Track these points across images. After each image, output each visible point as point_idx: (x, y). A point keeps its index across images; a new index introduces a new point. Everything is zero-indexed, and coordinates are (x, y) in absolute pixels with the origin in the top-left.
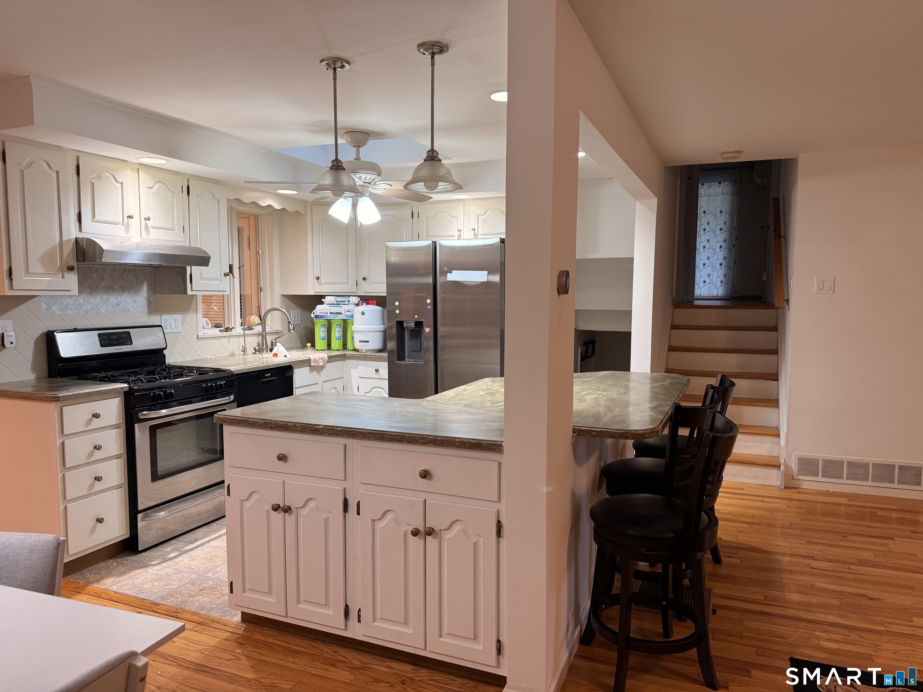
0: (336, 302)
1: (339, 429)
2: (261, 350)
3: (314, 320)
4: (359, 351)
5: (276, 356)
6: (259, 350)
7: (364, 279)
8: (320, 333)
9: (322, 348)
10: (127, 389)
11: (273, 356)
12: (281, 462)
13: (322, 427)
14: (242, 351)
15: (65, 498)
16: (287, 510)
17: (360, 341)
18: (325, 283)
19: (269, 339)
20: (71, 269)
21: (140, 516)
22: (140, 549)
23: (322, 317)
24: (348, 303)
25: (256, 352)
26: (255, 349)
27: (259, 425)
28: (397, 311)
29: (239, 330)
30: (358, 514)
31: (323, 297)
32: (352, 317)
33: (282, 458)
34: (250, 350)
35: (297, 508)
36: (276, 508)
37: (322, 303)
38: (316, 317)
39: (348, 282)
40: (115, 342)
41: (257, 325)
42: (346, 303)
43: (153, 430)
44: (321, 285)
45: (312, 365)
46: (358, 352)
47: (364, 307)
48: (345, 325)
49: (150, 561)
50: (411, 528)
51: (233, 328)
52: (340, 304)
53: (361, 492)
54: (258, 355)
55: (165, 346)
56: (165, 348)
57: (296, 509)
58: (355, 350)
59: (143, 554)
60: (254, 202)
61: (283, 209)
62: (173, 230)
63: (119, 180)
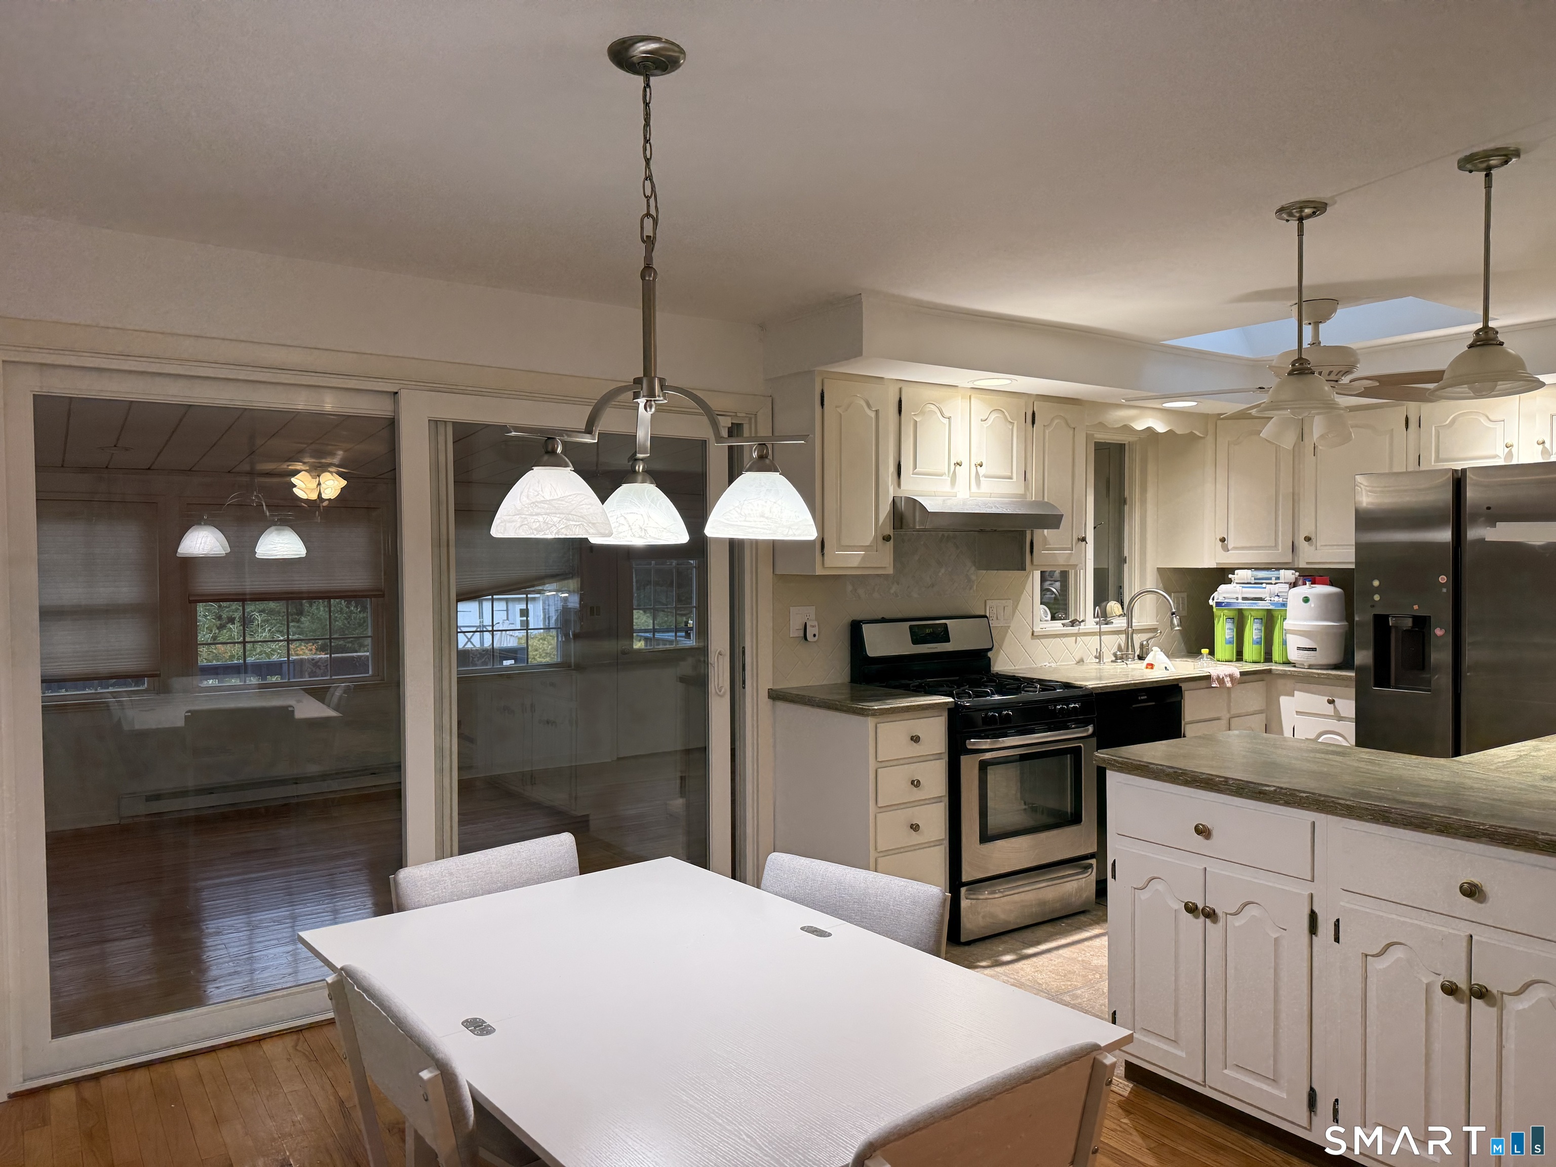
0: (1255, 579)
1: (1304, 795)
2: (1124, 656)
3: (1215, 610)
4: (1297, 666)
5: (1152, 668)
6: (1120, 657)
7: (1308, 539)
8: (1223, 631)
9: (1228, 657)
11: (1147, 668)
12: (1200, 838)
13: (1272, 789)
14: (1096, 657)
15: (876, 849)
16: (1210, 915)
17: (1299, 648)
18: (1235, 548)
19: (1138, 639)
20: (887, 538)
21: (963, 890)
22: (963, 939)
23: (1228, 604)
24: (1277, 581)
25: (1117, 659)
26: (1115, 655)
28: (1377, 598)
29: (1090, 624)
30: (1337, 940)
32: (1284, 605)
33: (1203, 831)
34: (1108, 657)
35: (1227, 914)
36: (1191, 909)
37: (1230, 581)
38: (1219, 604)
39: (1276, 546)
40: (929, 638)
41: (1119, 616)
42: (1274, 581)
43: (984, 766)
44: (1228, 551)
45: (1213, 686)
47: (1306, 590)
48: (1269, 620)
50: (1441, 980)
51: (1083, 621)
52: (1262, 583)
53: (1342, 903)
54: (1120, 665)
55: (991, 647)
57: (1224, 915)
59: (967, 948)
60: (1125, 426)
61: (1170, 432)
62: (1011, 478)
63: (947, 414)
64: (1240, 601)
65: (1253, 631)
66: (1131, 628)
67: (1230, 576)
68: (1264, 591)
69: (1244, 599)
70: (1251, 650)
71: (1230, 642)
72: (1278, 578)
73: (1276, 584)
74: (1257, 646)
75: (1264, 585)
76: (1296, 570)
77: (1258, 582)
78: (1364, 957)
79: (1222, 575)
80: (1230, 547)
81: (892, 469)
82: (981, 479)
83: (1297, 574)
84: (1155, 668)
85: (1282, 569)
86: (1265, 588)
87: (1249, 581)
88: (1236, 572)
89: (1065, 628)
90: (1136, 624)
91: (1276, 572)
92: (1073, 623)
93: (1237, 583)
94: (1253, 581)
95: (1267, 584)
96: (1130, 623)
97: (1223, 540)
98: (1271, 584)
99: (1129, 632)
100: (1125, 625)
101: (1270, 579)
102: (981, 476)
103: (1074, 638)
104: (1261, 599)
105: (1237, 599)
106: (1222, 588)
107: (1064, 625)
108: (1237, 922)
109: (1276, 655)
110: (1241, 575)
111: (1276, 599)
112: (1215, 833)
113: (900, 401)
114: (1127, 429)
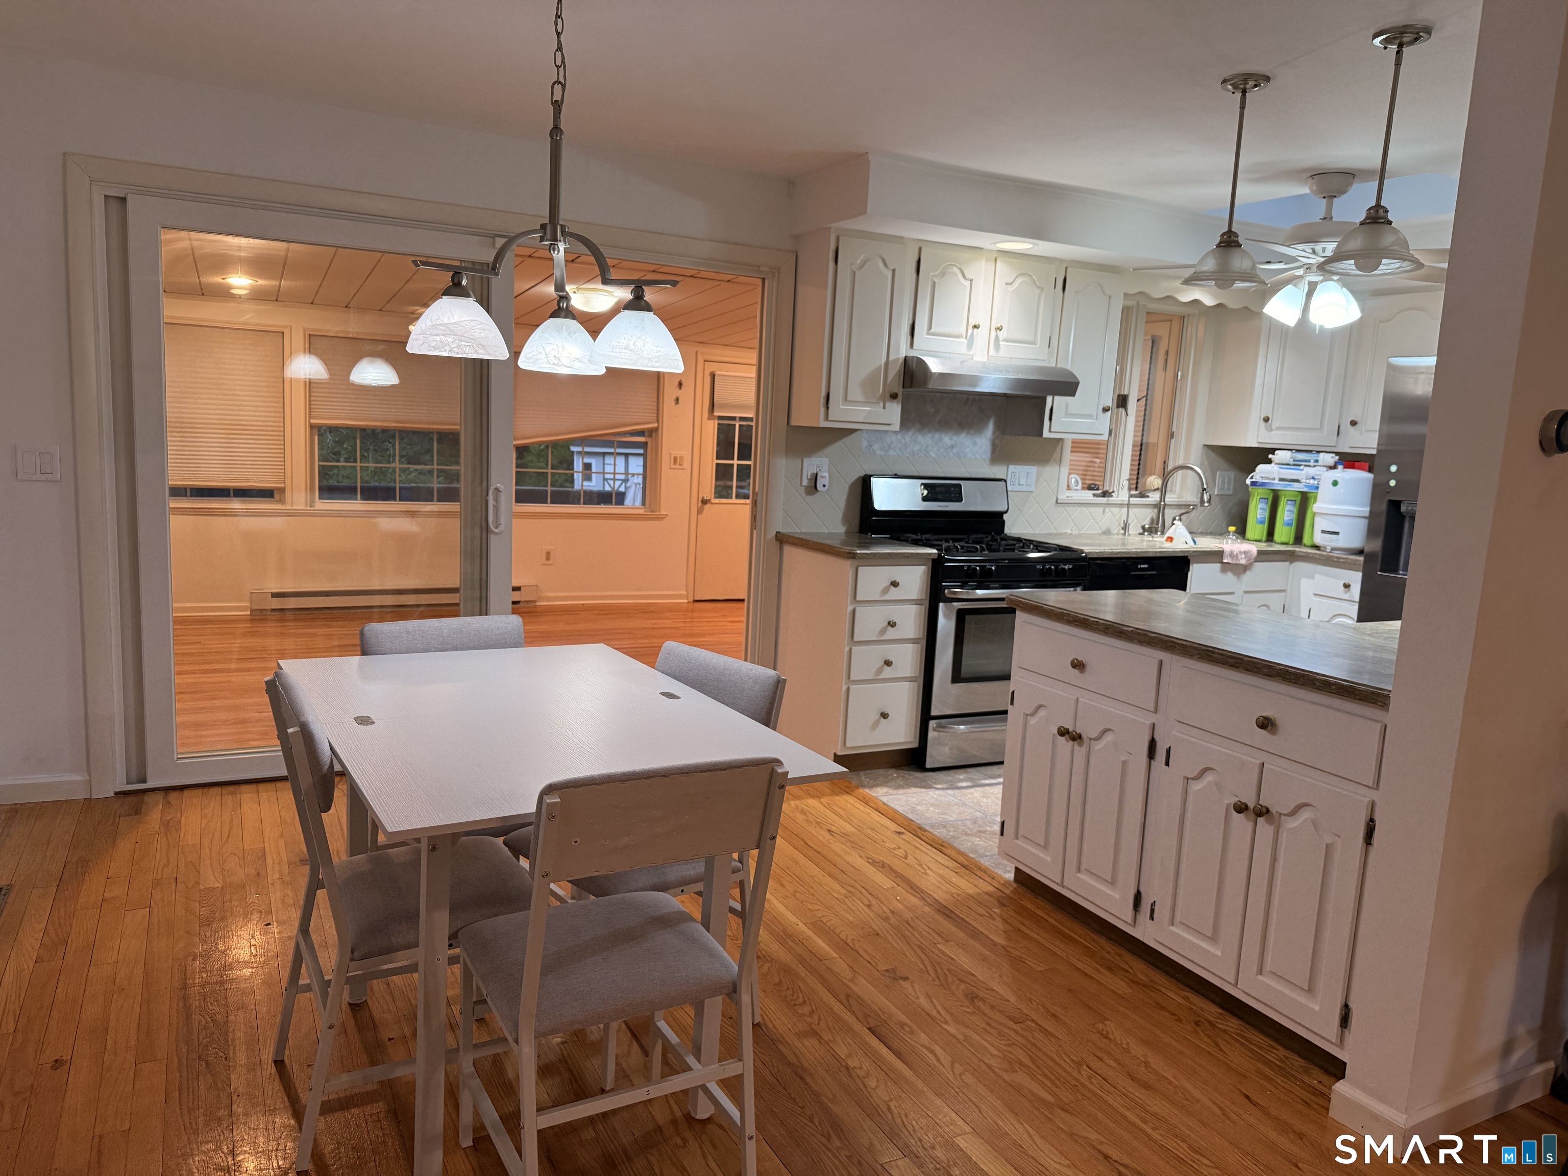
0: (1294, 461)
1: (1153, 635)
2: (1153, 529)
3: (1250, 489)
4: (1322, 549)
5: (1171, 541)
6: (1151, 530)
7: (1353, 423)
8: (1257, 511)
9: (1257, 537)
10: (936, 557)
11: (1167, 540)
12: (1076, 671)
13: (1130, 629)
14: (1123, 529)
15: (849, 678)
16: (1076, 738)
17: (1323, 532)
18: (1279, 428)
19: (1169, 514)
20: (894, 396)
21: (932, 724)
22: (928, 766)
23: (1263, 484)
24: (1316, 464)
25: (1144, 532)
26: (1143, 527)
27: (1055, 615)
28: (1393, 483)
29: (1122, 495)
30: (1167, 764)
31: (1273, 451)
32: (1317, 488)
33: (1078, 665)
34: (1134, 529)
35: (1090, 739)
36: (1063, 732)
37: (1269, 462)
38: (1254, 484)
39: (1321, 429)
40: (940, 497)
41: (1155, 490)
42: (1312, 463)
43: (961, 616)
44: (1271, 430)
45: (1225, 561)
46: (1319, 550)
47: (1341, 474)
48: (1304, 501)
49: (935, 783)
50: (1235, 800)
51: (1113, 492)
52: (1300, 465)
53: (1174, 733)
54: (1147, 537)
55: (1006, 509)
56: (1006, 512)
57: (1088, 740)
58: (1317, 547)
59: (931, 774)
60: (1169, 297)
61: (1220, 306)
62: (1033, 343)
63: (968, 276)
64: (1276, 481)
65: (1287, 513)
66: (1164, 501)
67: (1270, 456)
68: (1303, 473)
69: (1281, 480)
70: (1283, 533)
71: (1262, 522)
72: (1317, 461)
73: (1314, 466)
74: (1288, 528)
75: (1302, 467)
76: (1337, 454)
77: (1296, 464)
78: (1186, 780)
79: (1263, 455)
80: (1274, 427)
81: (906, 329)
82: (1001, 343)
83: (1337, 458)
84: (1174, 541)
85: (1322, 452)
86: (1302, 470)
87: (1288, 462)
88: (1277, 452)
89: (1095, 498)
90: (1170, 498)
91: (1315, 455)
92: (1105, 494)
93: (1276, 464)
94: (1292, 463)
95: (1306, 466)
96: (1163, 497)
97: (1266, 420)
98: (1309, 466)
99: (1160, 507)
100: (1158, 499)
101: (1309, 461)
102: (1001, 339)
103: (1102, 509)
104: (1298, 481)
105: (1274, 479)
106: (1261, 468)
107: (1094, 495)
108: (1098, 746)
109: (1306, 540)
110: (1279, 456)
111: (1312, 482)
112: (1088, 668)
113: (919, 262)
114: (1169, 298)
